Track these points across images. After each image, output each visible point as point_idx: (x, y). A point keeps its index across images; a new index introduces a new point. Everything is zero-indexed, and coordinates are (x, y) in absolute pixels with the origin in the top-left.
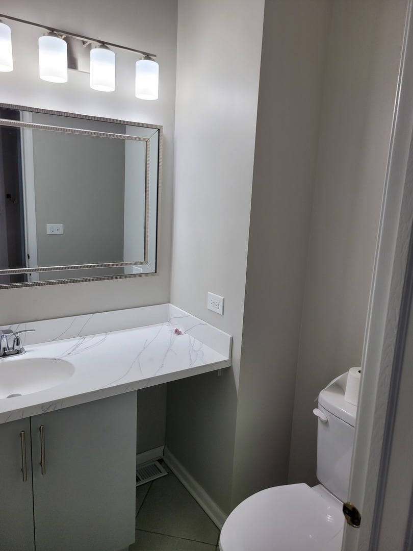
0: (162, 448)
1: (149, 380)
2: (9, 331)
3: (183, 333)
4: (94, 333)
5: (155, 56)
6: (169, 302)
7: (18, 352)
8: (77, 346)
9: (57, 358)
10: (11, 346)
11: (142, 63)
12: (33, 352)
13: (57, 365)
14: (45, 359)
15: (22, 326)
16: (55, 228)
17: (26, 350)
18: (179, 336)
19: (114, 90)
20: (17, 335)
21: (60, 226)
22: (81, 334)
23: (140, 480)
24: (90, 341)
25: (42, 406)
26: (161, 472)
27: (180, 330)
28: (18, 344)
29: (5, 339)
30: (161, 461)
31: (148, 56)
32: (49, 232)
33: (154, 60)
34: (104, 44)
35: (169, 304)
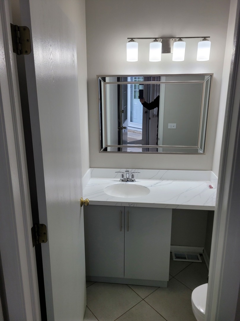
0: (203, 248)
1: (178, 205)
2: (128, 171)
3: (214, 188)
4: (168, 179)
5: (209, 37)
6: (212, 170)
7: (133, 181)
8: (157, 183)
9: (146, 187)
10: (130, 178)
11: (201, 43)
12: (139, 182)
13: (145, 189)
14: (142, 186)
15: (137, 170)
16: (172, 126)
17: (136, 181)
18: (211, 189)
19: (184, 60)
20: (133, 174)
21: (175, 124)
22: (161, 179)
23: (186, 259)
24: (165, 182)
25: (129, 203)
26: (199, 260)
27: (212, 186)
28: (133, 178)
29: (128, 174)
30: (201, 255)
31: (205, 38)
32: (169, 128)
33: (208, 40)
34: (180, 39)
35: (211, 171)
